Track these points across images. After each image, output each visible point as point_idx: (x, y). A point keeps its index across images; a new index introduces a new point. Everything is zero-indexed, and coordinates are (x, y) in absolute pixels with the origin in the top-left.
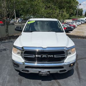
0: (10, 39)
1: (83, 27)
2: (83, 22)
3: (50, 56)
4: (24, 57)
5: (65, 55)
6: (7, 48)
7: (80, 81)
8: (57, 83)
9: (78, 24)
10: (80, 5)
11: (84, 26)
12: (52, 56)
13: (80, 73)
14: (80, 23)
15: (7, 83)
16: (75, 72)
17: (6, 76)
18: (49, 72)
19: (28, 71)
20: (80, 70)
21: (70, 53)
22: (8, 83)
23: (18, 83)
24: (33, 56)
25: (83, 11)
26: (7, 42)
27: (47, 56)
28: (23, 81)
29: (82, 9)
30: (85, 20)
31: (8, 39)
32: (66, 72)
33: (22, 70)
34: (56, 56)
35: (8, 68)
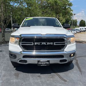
0: (6, 43)
1: (78, 36)
2: (78, 31)
3: (50, 44)
4: (22, 45)
5: (65, 43)
6: (3, 50)
7: (81, 74)
8: (57, 75)
9: (74, 33)
10: (75, 15)
11: (80, 34)
12: (52, 43)
13: (80, 67)
14: (75, 32)
15: (2, 77)
16: (75, 67)
17: (1, 72)
18: (48, 61)
19: (26, 61)
20: (80, 65)
21: (70, 43)
22: (4, 77)
23: (14, 77)
24: (32, 44)
25: (77, 22)
26: (3, 46)
27: (46, 43)
28: (20, 75)
29: (76, 20)
30: (80, 29)
31: (4, 43)
32: (66, 62)
33: (20, 61)
34: (56, 44)
35: (3, 65)
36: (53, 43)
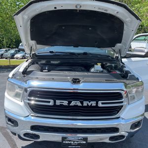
4: (28, 103)
5: (122, 102)
24: (49, 102)
34: (102, 103)
36: (97, 103)
